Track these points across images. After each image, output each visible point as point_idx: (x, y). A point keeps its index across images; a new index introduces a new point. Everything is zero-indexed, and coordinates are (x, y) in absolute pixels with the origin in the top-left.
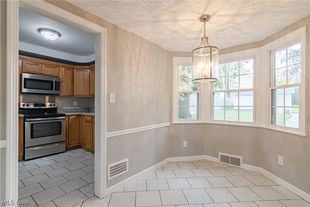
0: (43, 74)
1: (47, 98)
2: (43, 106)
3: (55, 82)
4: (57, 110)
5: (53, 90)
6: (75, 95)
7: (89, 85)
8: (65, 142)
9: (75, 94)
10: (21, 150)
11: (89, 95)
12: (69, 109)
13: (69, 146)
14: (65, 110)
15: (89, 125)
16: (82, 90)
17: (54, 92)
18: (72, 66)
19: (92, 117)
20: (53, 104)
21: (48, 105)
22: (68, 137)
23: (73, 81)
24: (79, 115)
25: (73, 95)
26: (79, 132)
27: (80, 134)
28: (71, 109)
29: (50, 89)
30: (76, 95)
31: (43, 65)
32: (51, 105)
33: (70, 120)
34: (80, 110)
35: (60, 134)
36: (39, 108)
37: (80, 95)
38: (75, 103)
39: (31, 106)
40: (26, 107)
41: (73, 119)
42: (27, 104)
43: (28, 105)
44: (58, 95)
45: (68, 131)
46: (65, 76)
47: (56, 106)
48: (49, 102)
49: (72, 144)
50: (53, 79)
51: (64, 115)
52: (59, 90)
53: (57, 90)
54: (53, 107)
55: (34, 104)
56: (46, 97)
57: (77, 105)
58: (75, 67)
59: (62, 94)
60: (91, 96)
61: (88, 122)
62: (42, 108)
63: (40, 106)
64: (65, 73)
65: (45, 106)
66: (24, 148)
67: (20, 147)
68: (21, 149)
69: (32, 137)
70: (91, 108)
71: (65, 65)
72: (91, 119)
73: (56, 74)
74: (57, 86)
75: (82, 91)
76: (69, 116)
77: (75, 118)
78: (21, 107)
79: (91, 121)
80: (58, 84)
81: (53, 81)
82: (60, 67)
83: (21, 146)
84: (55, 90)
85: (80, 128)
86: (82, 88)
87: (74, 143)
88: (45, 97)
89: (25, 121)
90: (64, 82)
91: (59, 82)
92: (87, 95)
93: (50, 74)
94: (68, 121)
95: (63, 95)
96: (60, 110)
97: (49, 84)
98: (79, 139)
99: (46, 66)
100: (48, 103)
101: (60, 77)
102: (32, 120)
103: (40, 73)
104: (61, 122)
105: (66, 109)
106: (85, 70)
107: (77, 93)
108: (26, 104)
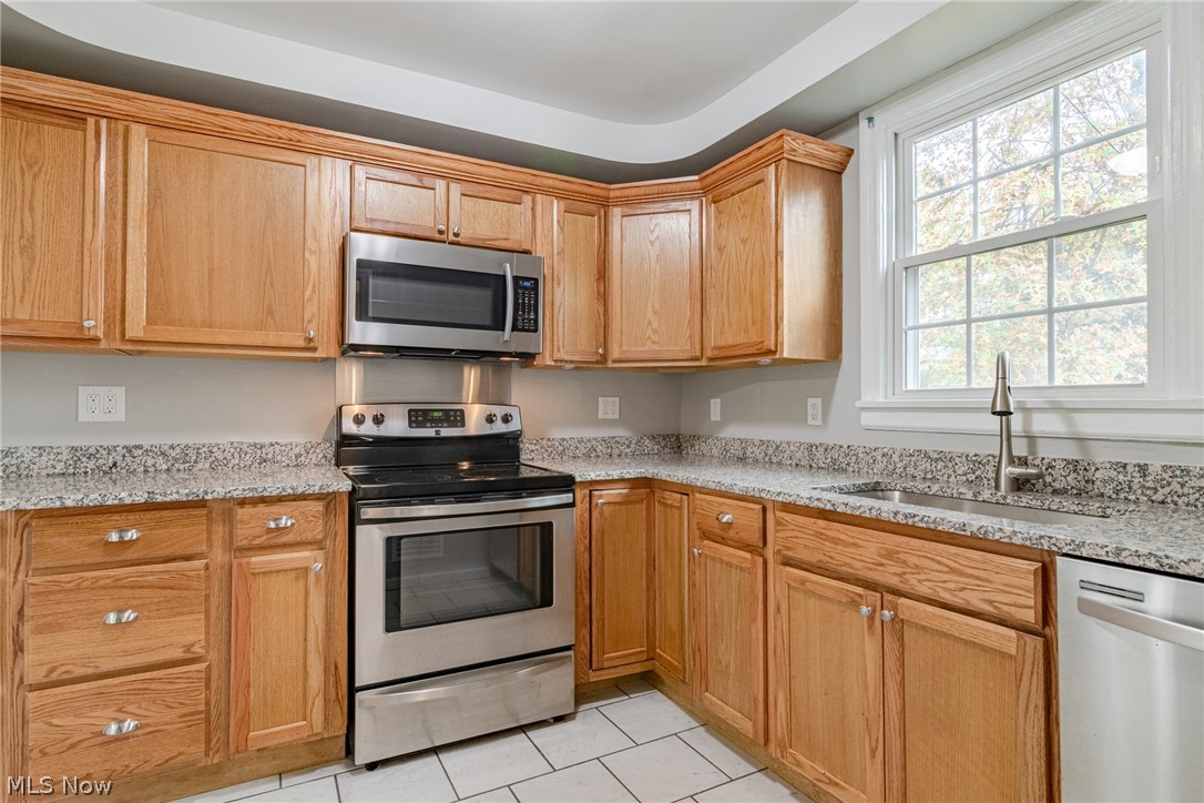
0: (451, 238)
1: (471, 376)
2: (453, 424)
3: (516, 279)
4: (521, 446)
5: (503, 330)
6: (614, 362)
7: (698, 292)
8: (571, 653)
9: (615, 353)
10: (333, 697)
11: (698, 354)
12: (581, 441)
13: (594, 677)
14: (561, 448)
15: (729, 564)
16: (655, 324)
17: (507, 339)
18: (598, 188)
19: (764, 510)
20: (499, 411)
21: (475, 421)
22: (586, 618)
23: (603, 274)
24: (646, 484)
25: (604, 359)
26: (648, 589)
27: (650, 604)
28: (589, 441)
29: (488, 322)
30: (624, 357)
31: (453, 186)
32: (490, 419)
33: (595, 514)
34: (632, 446)
35: (546, 601)
36: (429, 432)
37: (646, 356)
38: (609, 407)
39: (397, 426)
40: (368, 429)
41: (611, 508)
42: (375, 410)
43: (378, 420)
44: (527, 358)
45: (587, 581)
46: (563, 250)
47: (514, 426)
48: (482, 398)
49: (606, 665)
50: (501, 265)
51: (565, 483)
52: (536, 330)
53: (523, 330)
54: (499, 427)
55: (410, 411)
56: (466, 369)
57: (617, 417)
58: (617, 193)
59: (547, 354)
60: (710, 359)
61: (723, 541)
62: (446, 432)
63: (436, 422)
64: (561, 228)
65: (463, 425)
66: (352, 690)
67: (332, 679)
68: (333, 690)
69: (393, 623)
70: (695, 437)
71: (563, 185)
72: (758, 524)
73: (518, 237)
74: (524, 303)
75: (655, 332)
76: (592, 485)
77: (626, 502)
78: (349, 427)
79: (756, 539)
80: (529, 288)
81: (504, 277)
82: (539, 197)
83: (337, 675)
84: (514, 328)
85: (651, 563)
86: (655, 313)
87: (618, 660)
88: (462, 370)
89: (352, 520)
90: (559, 284)
91: (536, 280)
92: (688, 355)
93: (489, 234)
94: (587, 515)
95: (552, 356)
96: (533, 447)
97: (485, 295)
98: (651, 631)
99: (470, 188)
100: (477, 406)
101: (540, 251)
102: (398, 512)
103: (441, 232)
104: (550, 524)
105: (564, 440)
106: (674, 205)
107: (624, 348)
108: (369, 412)
